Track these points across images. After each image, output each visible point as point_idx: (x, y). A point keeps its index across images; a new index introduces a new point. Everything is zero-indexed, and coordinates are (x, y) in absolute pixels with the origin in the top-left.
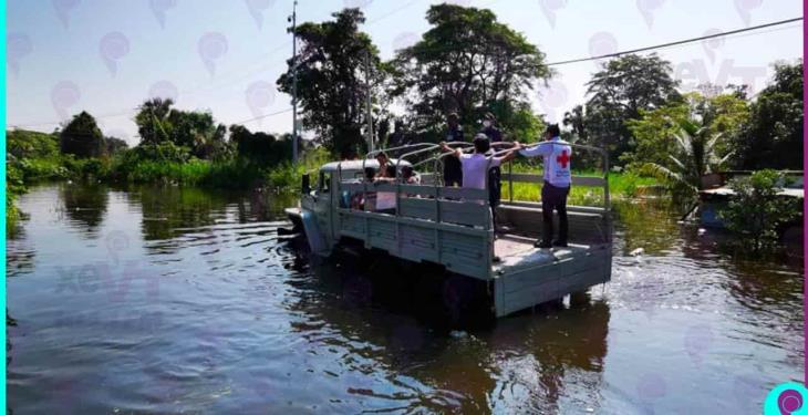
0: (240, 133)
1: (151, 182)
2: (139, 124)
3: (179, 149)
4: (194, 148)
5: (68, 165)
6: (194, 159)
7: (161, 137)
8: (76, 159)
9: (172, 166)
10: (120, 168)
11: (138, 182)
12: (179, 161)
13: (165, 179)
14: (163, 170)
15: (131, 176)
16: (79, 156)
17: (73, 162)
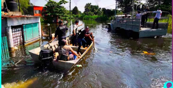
0: (104, 10)
1: (87, 19)
2: (85, 8)
3: (92, 13)
4: (95, 13)
5: (73, 16)
6: (95, 15)
7: (89, 11)
8: (75, 15)
9: (91, 16)
10: (82, 17)
11: (85, 19)
12: (92, 15)
13: (89, 19)
14: (89, 17)
15: (83, 18)
16: (75, 14)
17: (74, 16)
